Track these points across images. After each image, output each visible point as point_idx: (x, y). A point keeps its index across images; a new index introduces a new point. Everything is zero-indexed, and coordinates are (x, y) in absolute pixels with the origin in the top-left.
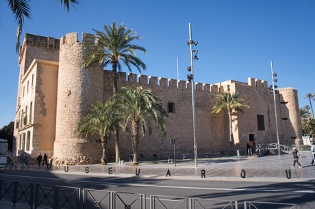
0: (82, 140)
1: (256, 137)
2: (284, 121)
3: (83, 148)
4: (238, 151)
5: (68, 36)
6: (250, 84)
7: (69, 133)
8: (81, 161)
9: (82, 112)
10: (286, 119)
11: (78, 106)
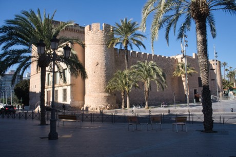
0: (107, 94)
1: (197, 91)
2: (212, 81)
3: (108, 99)
4: (195, 100)
5: (94, 25)
6: (194, 57)
7: (99, 90)
8: (108, 108)
9: (106, 76)
10: (214, 80)
11: (104, 72)
